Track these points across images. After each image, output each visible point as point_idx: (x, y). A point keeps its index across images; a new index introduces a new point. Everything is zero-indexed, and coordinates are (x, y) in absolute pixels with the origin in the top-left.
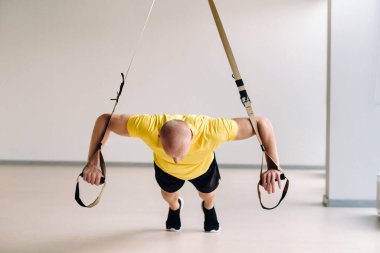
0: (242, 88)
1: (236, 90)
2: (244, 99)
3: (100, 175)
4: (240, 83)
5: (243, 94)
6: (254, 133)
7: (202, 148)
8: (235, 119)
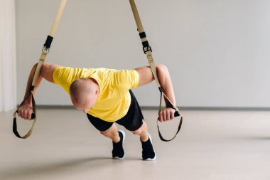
0: (144, 40)
1: (140, 41)
2: (146, 49)
3: (31, 112)
4: (143, 35)
5: (145, 44)
6: (153, 78)
7: (109, 97)
8: (136, 69)
